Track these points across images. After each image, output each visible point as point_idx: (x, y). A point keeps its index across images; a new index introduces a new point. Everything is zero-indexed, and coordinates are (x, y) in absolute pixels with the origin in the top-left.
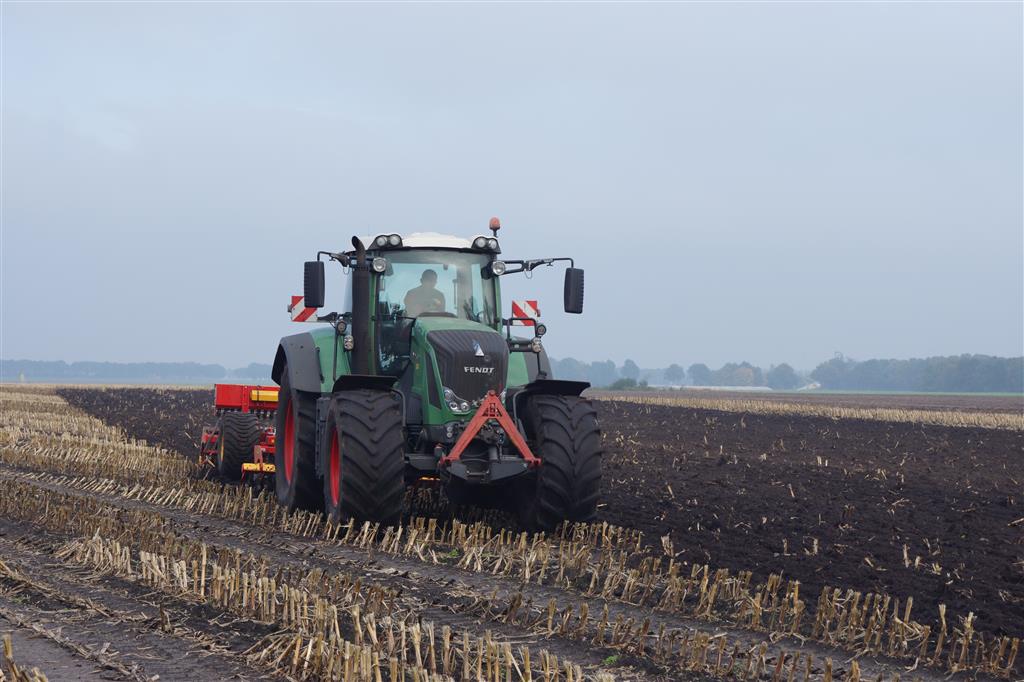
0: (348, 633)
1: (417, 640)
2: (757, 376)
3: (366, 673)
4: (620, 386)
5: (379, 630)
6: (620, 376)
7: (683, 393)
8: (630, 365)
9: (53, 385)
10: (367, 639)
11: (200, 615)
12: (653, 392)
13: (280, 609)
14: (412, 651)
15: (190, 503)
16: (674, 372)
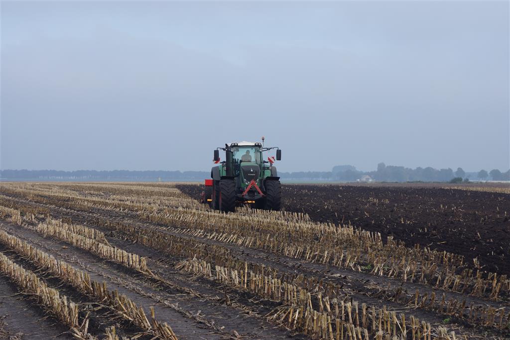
0: (316, 307)
1: (350, 310)
3: (324, 326)
4: (456, 181)
5: (331, 305)
6: (456, 176)
7: (487, 185)
8: (460, 170)
9: (175, 183)
10: (325, 309)
11: (244, 297)
12: (472, 184)
13: (283, 294)
14: (347, 315)
15: (240, 242)
16: (483, 174)
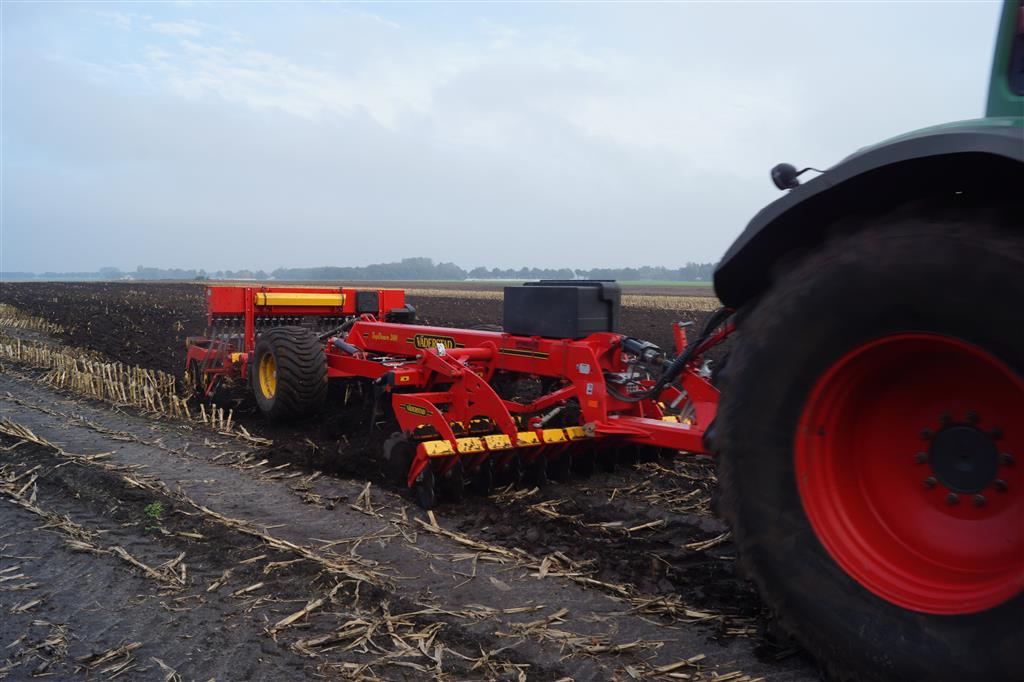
0: (81, 368)
1: (109, 370)
2: (251, 275)
3: (87, 383)
4: (198, 279)
5: (93, 367)
6: (198, 275)
7: (223, 281)
8: (202, 271)
10: (89, 371)
11: (18, 366)
12: (211, 281)
13: (52, 362)
14: (107, 375)
15: (16, 324)
16: (219, 274)
